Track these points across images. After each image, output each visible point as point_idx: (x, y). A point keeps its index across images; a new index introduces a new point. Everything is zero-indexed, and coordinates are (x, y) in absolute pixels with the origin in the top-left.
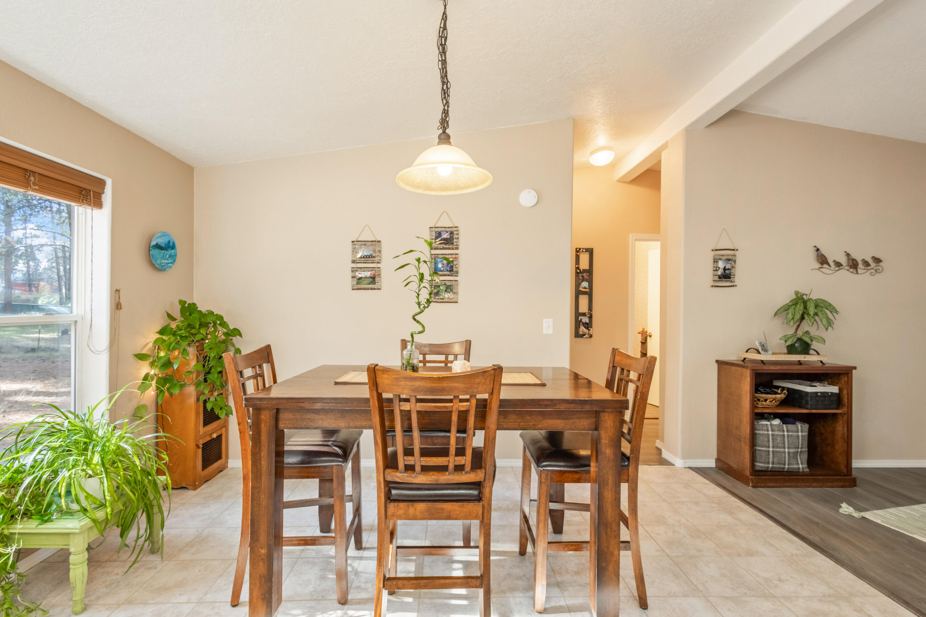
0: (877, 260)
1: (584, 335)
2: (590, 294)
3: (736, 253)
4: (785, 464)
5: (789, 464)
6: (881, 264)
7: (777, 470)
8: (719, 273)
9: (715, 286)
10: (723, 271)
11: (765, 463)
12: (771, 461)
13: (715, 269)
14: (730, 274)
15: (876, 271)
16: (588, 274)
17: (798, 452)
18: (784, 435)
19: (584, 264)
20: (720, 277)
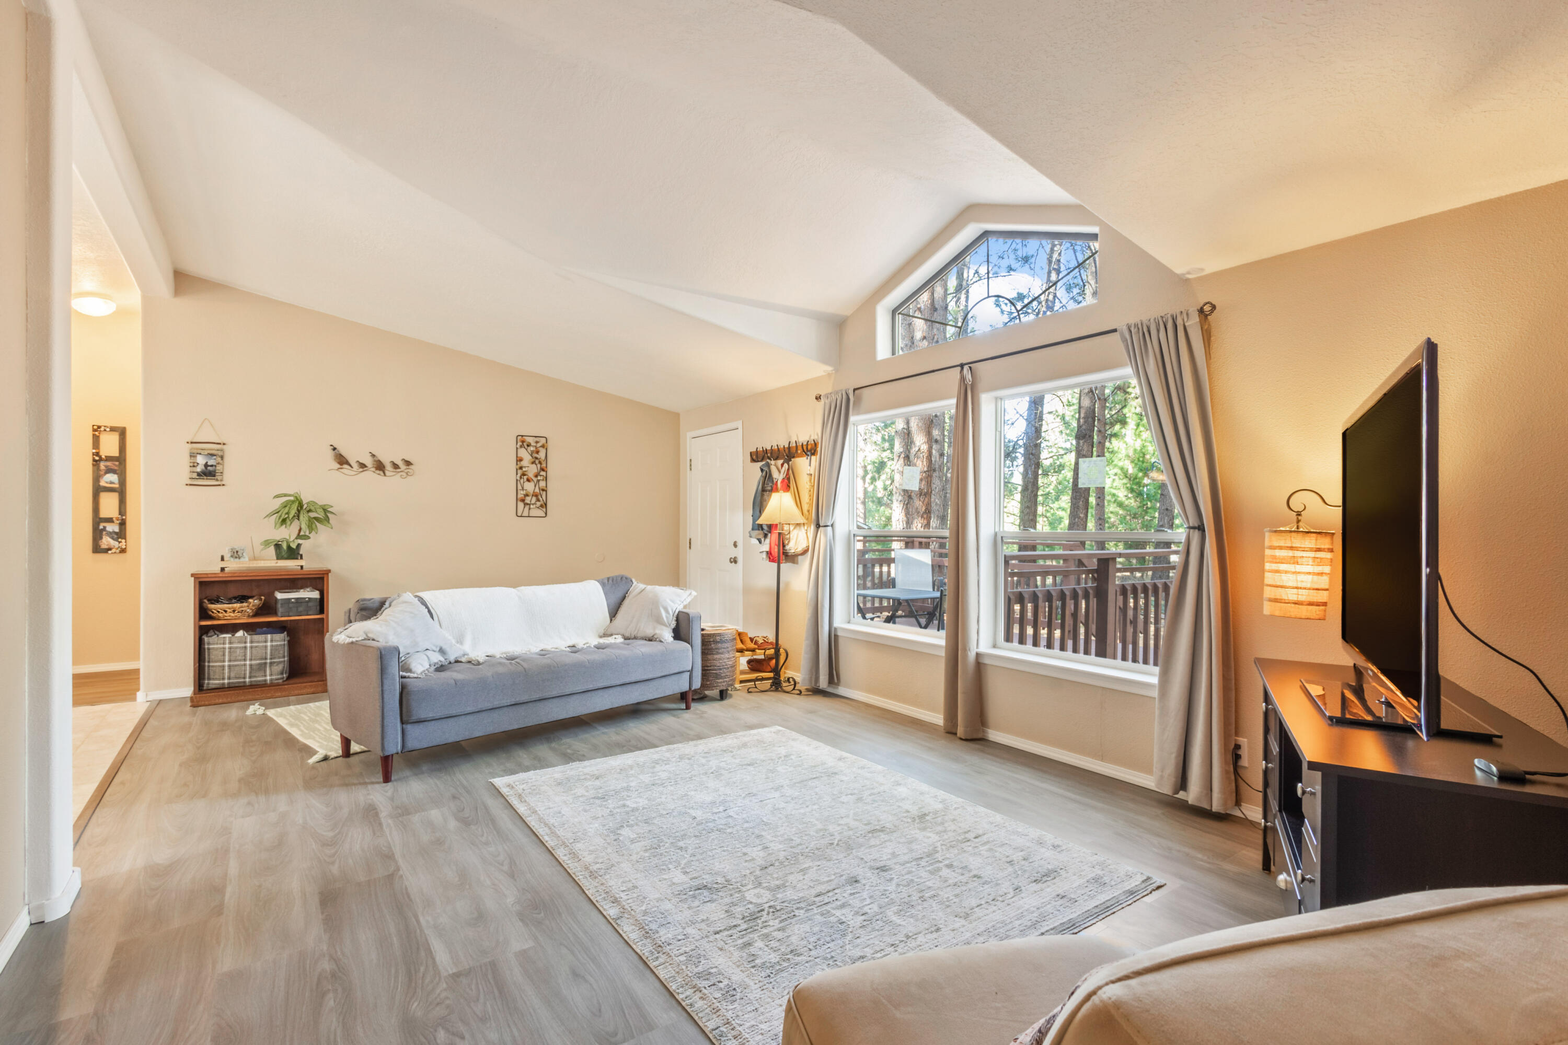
0: (408, 463)
1: (110, 549)
2: (121, 492)
3: (224, 447)
4: (244, 678)
5: (250, 677)
6: (411, 467)
7: (237, 685)
8: (199, 469)
9: (191, 485)
10: (203, 468)
11: (219, 679)
12: (226, 677)
13: (192, 465)
14: (215, 471)
15: (407, 473)
16: (117, 463)
17: (266, 663)
18: (245, 647)
19: (110, 446)
20: (199, 474)
